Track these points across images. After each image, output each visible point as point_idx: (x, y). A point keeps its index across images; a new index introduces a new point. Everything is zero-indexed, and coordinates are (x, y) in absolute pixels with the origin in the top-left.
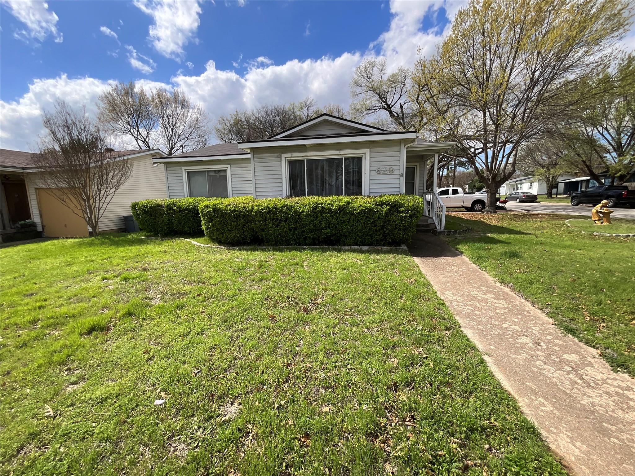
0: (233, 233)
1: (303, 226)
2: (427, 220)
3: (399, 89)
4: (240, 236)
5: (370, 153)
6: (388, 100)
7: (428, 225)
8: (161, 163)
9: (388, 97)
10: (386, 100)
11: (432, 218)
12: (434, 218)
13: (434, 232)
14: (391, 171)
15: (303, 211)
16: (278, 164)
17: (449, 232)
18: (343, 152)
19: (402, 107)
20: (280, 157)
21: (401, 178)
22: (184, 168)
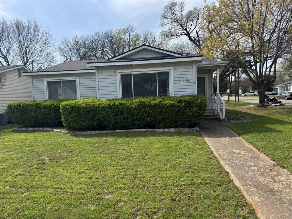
0: (85, 122)
1: (132, 116)
2: (214, 112)
3: (194, 22)
4: (90, 124)
5: (174, 69)
6: (187, 28)
7: (215, 116)
8: (28, 76)
9: (187, 27)
10: (186, 28)
11: (217, 111)
12: (219, 111)
13: (219, 120)
14: (188, 81)
15: (132, 106)
16: (114, 77)
17: (228, 119)
18: (156, 69)
19: (197, 33)
20: (116, 72)
21: (194, 85)
22: (45, 79)
